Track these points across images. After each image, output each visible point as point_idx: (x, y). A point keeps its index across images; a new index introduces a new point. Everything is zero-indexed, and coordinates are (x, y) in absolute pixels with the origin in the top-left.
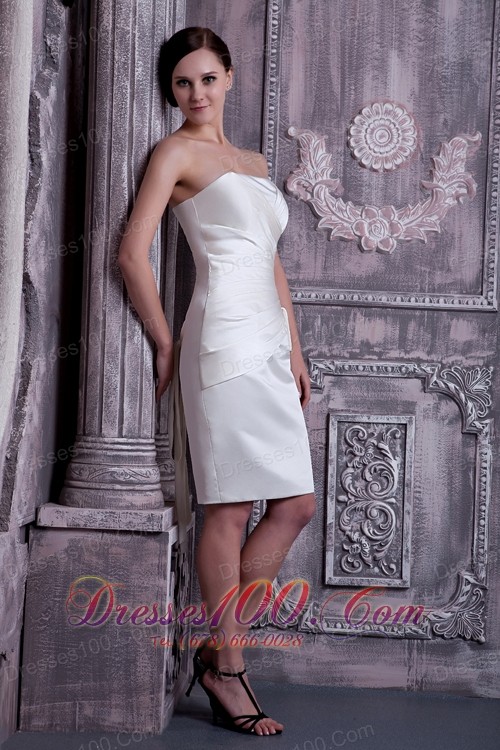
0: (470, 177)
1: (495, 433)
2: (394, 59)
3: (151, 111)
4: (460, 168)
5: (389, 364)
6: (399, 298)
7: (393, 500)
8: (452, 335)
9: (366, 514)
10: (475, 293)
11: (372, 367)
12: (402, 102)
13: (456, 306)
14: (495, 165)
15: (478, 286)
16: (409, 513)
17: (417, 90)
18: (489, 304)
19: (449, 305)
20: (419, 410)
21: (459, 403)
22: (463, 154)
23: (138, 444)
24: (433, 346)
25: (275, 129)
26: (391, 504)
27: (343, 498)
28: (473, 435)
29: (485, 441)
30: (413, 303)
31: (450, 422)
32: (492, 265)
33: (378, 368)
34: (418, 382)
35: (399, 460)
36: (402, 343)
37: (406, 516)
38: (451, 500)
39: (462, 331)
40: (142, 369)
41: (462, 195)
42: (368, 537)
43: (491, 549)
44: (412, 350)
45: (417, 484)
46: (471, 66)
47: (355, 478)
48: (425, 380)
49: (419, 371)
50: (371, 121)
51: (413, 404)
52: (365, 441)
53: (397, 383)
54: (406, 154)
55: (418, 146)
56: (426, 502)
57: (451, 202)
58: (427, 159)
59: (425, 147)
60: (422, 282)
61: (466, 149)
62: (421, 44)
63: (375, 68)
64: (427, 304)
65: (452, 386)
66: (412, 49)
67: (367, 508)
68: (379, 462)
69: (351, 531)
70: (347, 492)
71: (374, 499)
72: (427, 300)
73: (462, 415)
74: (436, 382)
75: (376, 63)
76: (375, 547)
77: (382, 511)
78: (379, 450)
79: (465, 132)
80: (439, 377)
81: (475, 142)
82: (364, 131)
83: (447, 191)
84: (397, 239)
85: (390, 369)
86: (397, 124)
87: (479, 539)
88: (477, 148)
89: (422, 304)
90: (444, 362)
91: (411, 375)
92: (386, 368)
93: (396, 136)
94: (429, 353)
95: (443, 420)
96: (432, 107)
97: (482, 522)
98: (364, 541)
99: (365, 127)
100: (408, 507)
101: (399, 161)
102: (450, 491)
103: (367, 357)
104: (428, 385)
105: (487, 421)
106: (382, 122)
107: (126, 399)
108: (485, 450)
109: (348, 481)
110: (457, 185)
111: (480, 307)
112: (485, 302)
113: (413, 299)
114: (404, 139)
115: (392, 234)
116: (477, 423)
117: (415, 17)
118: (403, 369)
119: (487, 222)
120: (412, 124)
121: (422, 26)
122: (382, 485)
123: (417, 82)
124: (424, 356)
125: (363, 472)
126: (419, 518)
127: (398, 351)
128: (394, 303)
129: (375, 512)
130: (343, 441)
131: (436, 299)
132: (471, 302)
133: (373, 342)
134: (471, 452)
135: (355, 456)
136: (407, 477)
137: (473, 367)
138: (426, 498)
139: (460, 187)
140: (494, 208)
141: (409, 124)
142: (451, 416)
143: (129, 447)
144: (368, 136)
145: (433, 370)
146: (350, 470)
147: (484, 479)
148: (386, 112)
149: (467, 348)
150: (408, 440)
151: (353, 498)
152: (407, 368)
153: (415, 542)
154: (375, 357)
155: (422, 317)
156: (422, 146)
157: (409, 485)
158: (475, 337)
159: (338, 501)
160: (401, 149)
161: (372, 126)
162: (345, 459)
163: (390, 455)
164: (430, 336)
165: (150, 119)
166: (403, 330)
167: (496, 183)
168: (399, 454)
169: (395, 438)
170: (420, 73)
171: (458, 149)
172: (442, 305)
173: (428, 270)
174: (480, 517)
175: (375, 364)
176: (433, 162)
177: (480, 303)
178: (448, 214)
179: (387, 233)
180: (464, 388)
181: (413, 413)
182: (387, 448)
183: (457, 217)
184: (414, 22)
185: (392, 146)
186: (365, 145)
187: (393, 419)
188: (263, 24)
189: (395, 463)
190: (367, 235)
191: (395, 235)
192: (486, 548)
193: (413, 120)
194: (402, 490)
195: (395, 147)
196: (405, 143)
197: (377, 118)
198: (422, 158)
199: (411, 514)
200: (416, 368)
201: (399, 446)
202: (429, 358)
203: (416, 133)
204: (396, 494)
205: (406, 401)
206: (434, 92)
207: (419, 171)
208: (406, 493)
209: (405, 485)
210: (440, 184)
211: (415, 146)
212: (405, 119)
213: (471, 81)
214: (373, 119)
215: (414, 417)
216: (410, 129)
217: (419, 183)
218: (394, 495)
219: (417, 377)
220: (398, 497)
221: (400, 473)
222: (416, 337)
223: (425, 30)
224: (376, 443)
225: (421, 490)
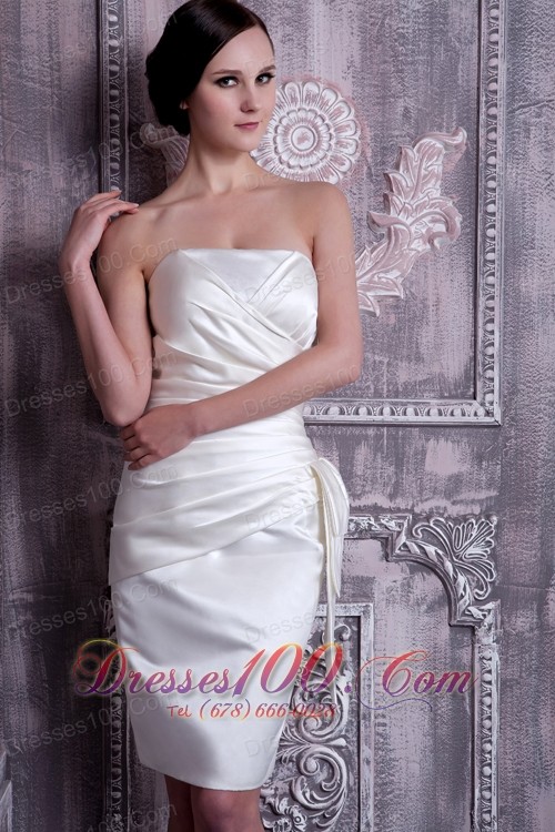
0: (450, 204)
1: (502, 623)
2: (317, 7)
4: (434, 190)
7: (342, 742)
8: (429, 465)
9: (299, 768)
10: (463, 396)
12: (333, 81)
13: (435, 418)
14: (492, 184)
15: (468, 386)
16: (368, 762)
17: (357, 59)
18: (488, 413)
19: (423, 419)
20: (378, 591)
21: (443, 578)
22: (437, 166)
24: (397, 486)
25: (122, 128)
26: (338, 748)
28: (467, 630)
29: (487, 639)
30: (363, 417)
31: (431, 608)
32: (490, 351)
34: (377, 545)
35: (349, 674)
36: (348, 481)
37: (364, 767)
38: (434, 736)
39: (445, 459)
41: (439, 235)
42: (302, 805)
43: (501, 811)
44: (364, 493)
45: (380, 712)
46: (445, 17)
48: (387, 542)
49: (377, 528)
50: (283, 113)
51: (369, 581)
54: (344, 168)
55: (363, 153)
56: (396, 741)
57: (420, 246)
58: (379, 177)
59: (375, 155)
60: (377, 379)
61: (441, 157)
63: (286, 21)
64: (387, 417)
65: (431, 549)
67: (299, 757)
68: (316, 681)
69: (275, 796)
71: (310, 742)
72: (387, 410)
73: (449, 597)
74: (405, 545)
75: (288, 13)
76: (315, 821)
77: (324, 761)
79: (440, 128)
80: (410, 534)
81: (457, 147)
82: (272, 130)
83: (413, 229)
86: (326, 117)
87: (482, 797)
88: (459, 156)
89: (378, 418)
90: (417, 510)
91: (363, 534)
93: (325, 137)
94: (392, 497)
95: (419, 605)
96: (384, 88)
97: (487, 770)
98: (296, 813)
100: (366, 752)
102: (433, 720)
104: (393, 549)
105: (490, 605)
106: (302, 114)
108: (487, 654)
110: (429, 218)
111: (472, 419)
112: (481, 411)
113: (363, 410)
114: (339, 143)
116: (473, 610)
118: (352, 526)
119: (481, 281)
120: (351, 117)
123: (356, 46)
124: (384, 502)
126: (384, 766)
129: (313, 764)
131: (400, 409)
132: (458, 412)
134: (465, 655)
136: (364, 701)
137: (465, 518)
138: (394, 733)
139: (434, 221)
140: (490, 256)
141: (347, 117)
142: (430, 598)
144: (279, 139)
145: (400, 525)
147: (487, 700)
148: (308, 97)
149: (454, 486)
150: (363, 643)
152: (358, 524)
153: (381, 806)
155: (379, 437)
156: (369, 153)
157: (367, 717)
158: (465, 468)
160: (335, 159)
161: (285, 122)
164: (392, 468)
166: (349, 461)
167: (494, 214)
168: (350, 666)
169: (342, 640)
170: (363, 30)
171: (429, 159)
172: (411, 417)
173: (386, 361)
174: (482, 761)
176: (388, 179)
177: (472, 412)
178: (416, 267)
180: (451, 552)
181: (368, 596)
183: (430, 272)
185: (320, 154)
186: (273, 155)
187: (338, 610)
192: (494, 812)
193: (353, 110)
194: (355, 724)
195: (325, 156)
196: (342, 149)
197: (293, 108)
198: (370, 175)
199: (372, 764)
200: (372, 522)
201: (348, 653)
202: (392, 505)
203: (359, 133)
204: (347, 731)
205: (358, 577)
206: (385, 62)
207: (366, 196)
208: (362, 728)
209: (361, 717)
210: (402, 217)
211: (358, 154)
212: (339, 109)
213: (446, 43)
214: (287, 109)
215: (371, 605)
216: (348, 126)
217: (365, 217)
218: (343, 733)
219: (374, 537)
220: (350, 735)
221: (351, 698)
222: (369, 471)
224: (311, 650)
225: (386, 721)
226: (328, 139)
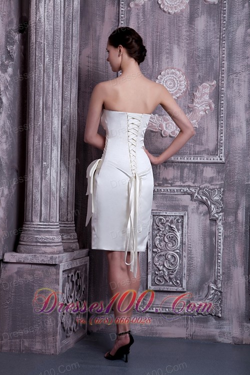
0: (211, 101)
1: (225, 219)
2: (176, 49)
3: (53, 77)
4: (207, 97)
5: (175, 188)
6: (179, 158)
7: (178, 251)
8: (204, 174)
9: (166, 258)
10: (214, 155)
11: (167, 190)
12: (179, 68)
13: (205, 161)
14: (222, 95)
15: (215, 152)
17: (186, 62)
18: (221, 159)
19: (202, 161)
20: (190, 209)
21: (208, 206)
22: (207, 91)
23: (49, 225)
24: (195, 180)
26: (177, 253)
27: (155, 250)
28: (214, 220)
29: (220, 223)
30: (185, 160)
31: (204, 215)
32: (221, 142)
33: (170, 190)
34: (189, 196)
35: (180, 232)
36: (182, 178)
37: (184, 258)
38: (205, 251)
39: (209, 172)
40: (50, 192)
41: (208, 110)
42: (166, 268)
43: (223, 273)
44: (186, 181)
45: (189, 243)
46: (210, 51)
47: (160, 241)
48: (192, 195)
49: (189, 191)
50: (165, 77)
51: (187, 206)
52: (165, 224)
53: (179, 197)
54: (181, 92)
55: (187, 88)
56: (194, 252)
57: (202, 113)
58: (191, 94)
60: (190, 150)
61: (209, 89)
63: (167, 53)
64: (192, 160)
65: (204, 198)
66: (183, 44)
67: (166, 254)
68: (171, 233)
69: (159, 265)
70: (157, 247)
71: (169, 250)
72: (192, 158)
73: (209, 211)
74: (197, 196)
75: (168, 51)
76: (170, 273)
77: (173, 256)
78: (171, 228)
79: (208, 81)
80: (198, 193)
81: (213, 85)
82: (162, 82)
83: (200, 108)
85: (176, 191)
86: (177, 78)
87: (218, 269)
88: (214, 88)
89: (190, 160)
90: (201, 187)
91: (185, 193)
92: (174, 190)
93: (176, 84)
94: (194, 183)
95: (201, 214)
96: (193, 70)
97: (219, 261)
98: (165, 270)
99: (163, 80)
100: (185, 254)
101: (178, 95)
102: (204, 247)
103: (166, 185)
104: (193, 197)
105: (221, 214)
106: (170, 78)
107: (43, 205)
108: (219, 228)
109: (157, 242)
111: (216, 161)
112: (219, 159)
114: (180, 85)
115: (177, 129)
116: (216, 215)
117: (185, 30)
118: (182, 191)
119: (219, 122)
121: (188, 33)
122: (173, 244)
123: (186, 59)
124: (191, 184)
125: (164, 238)
126: (190, 259)
127: (180, 182)
128: (177, 160)
129: (169, 257)
130: (155, 224)
131: (196, 158)
132: (212, 159)
133: (168, 178)
134: (214, 228)
135: (160, 231)
136: (184, 240)
137: (214, 189)
138: (193, 250)
139: (206, 106)
140: (222, 115)
141: (183, 78)
142: (204, 212)
143: (45, 227)
145: (196, 191)
146: (158, 237)
147: (219, 241)
148: (172, 73)
149: (211, 180)
150: (184, 223)
151: (159, 250)
152: (183, 190)
153: (189, 270)
154: (169, 185)
155: (190, 166)
156: (189, 88)
157: (185, 244)
158: (215, 175)
159: (153, 252)
160: (179, 89)
161: (166, 80)
162: (156, 232)
163: (176, 230)
164: (194, 175)
165: (53, 81)
166: (182, 173)
167: (223, 104)
168: (180, 230)
169: (178, 222)
170: (188, 55)
171: (205, 89)
172: (199, 160)
173: (193, 145)
174: (218, 258)
175: (168, 188)
176: (194, 95)
177: (216, 159)
178: (201, 119)
179: (174, 128)
180: (210, 199)
181: (187, 210)
182: (174, 227)
183: (205, 120)
184: (184, 32)
185: (175, 88)
187: (177, 214)
189: (178, 234)
190: (165, 129)
192: (221, 273)
193: (185, 76)
194: (182, 246)
196: (181, 87)
198: (189, 94)
199: (186, 257)
200: (187, 189)
201: (180, 226)
202: (194, 185)
203: (186, 82)
205: (184, 205)
206: (194, 63)
207: (187, 100)
208: (184, 248)
209: (183, 244)
210: (197, 105)
212: (180, 76)
213: (211, 58)
214: (166, 76)
215: (187, 213)
216: (183, 80)
217: (187, 105)
218: (178, 248)
219: (188, 194)
220: (180, 249)
221: (181, 239)
222: (188, 176)
223: (189, 35)
224: (169, 224)
225: (191, 246)
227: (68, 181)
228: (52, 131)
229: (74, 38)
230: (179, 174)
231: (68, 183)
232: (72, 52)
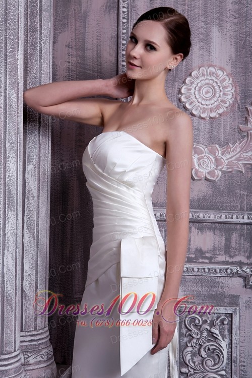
2: (215, 33)
3: (6, 83)
5: (218, 267)
6: (224, 216)
7: (223, 373)
11: (204, 269)
12: (222, 66)
17: (233, 56)
20: (241, 302)
24: (251, 253)
26: (221, 376)
27: (184, 370)
30: (234, 220)
33: (209, 269)
34: (241, 280)
35: (227, 341)
36: (227, 249)
44: (235, 255)
45: (242, 359)
47: (193, 355)
48: (246, 279)
49: (241, 272)
50: (198, 81)
51: (237, 297)
52: (201, 326)
53: (224, 281)
54: (226, 105)
55: (236, 98)
56: (250, 374)
59: (241, 99)
60: (242, 202)
62: (236, 21)
63: (201, 40)
64: (246, 220)
66: (229, 26)
68: (211, 343)
70: (188, 366)
71: (208, 372)
72: (246, 217)
75: (202, 37)
78: (211, 334)
82: (193, 89)
84: (221, 170)
85: (218, 271)
86: (219, 82)
89: (242, 220)
91: (234, 275)
92: (215, 270)
93: (218, 91)
94: (248, 258)
96: (246, 69)
99: (194, 86)
101: (221, 111)
103: (201, 260)
104: (248, 283)
106: (207, 81)
109: (188, 357)
113: (234, 217)
114: (224, 94)
115: (217, 166)
118: (229, 271)
120: (230, 82)
121: (237, 7)
122: (214, 361)
123: (233, 50)
124: (244, 260)
125: (199, 350)
127: (224, 256)
128: (220, 220)
130: (183, 326)
133: (204, 249)
135: (193, 338)
136: (234, 355)
138: (249, 370)
141: (228, 82)
144: (196, 93)
145: (251, 271)
146: (189, 349)
148: (210, 73)
150: (233, 326)
151: (192, 370)
152: (231, 270)
154: (207, 261)
155: (242, 229)
156: (239, 98)
157: (236, 362)
159: (181, 373)
160: (222, 101)
161: (199, 85)
162: (186, 339)
163: (220, 338)
164: (249, 244)
165: (5, 89)
166: (228, 240)
168: (227, 336)
169: (224, 324)
170: (236, 43)
173: (246, 194)
175: (206, 267)
176: (247, 110)
179: (213, 166)
181: (237, 304)
182: (217, 332)
184: (230, 4)
185: (215, 99)
186: (195, 99)
187: (222, 310)
188: (116, 12)
189: (224, 344)
190: (197, 167)
191: (219, 168)
193: (231, 79)
194: (230, 364)
195: (218, 100)
196: (225, 97)
197: (203, 78)
198: (239, 108)
200: (239, 269)
201: (227, 331)
202: (249, 262)
203: (234, 89)
204: (226, 368)
205: (232, 295)
206: (246, 57)
207: (237, 118)
208: (233, 367)
209: (233, 361)
211: (233, 99)
212: (224, 78)
214: (200, 79)
215: (238, 308)
216: (229, 86)
217: (237, 127)
218: (224, 368)
219: (240, 276)
220: (227, 370)
221: (228, 352)
222: (237, 245)
223: (239, 10)
224: (208, 328)
225: (245, 364)
226: (219, 92)
227: (37, 261)
228: (5, 183)
229: (44, 14)
230: (223, 242)
231: (37, 264)
232: (40, 38)
